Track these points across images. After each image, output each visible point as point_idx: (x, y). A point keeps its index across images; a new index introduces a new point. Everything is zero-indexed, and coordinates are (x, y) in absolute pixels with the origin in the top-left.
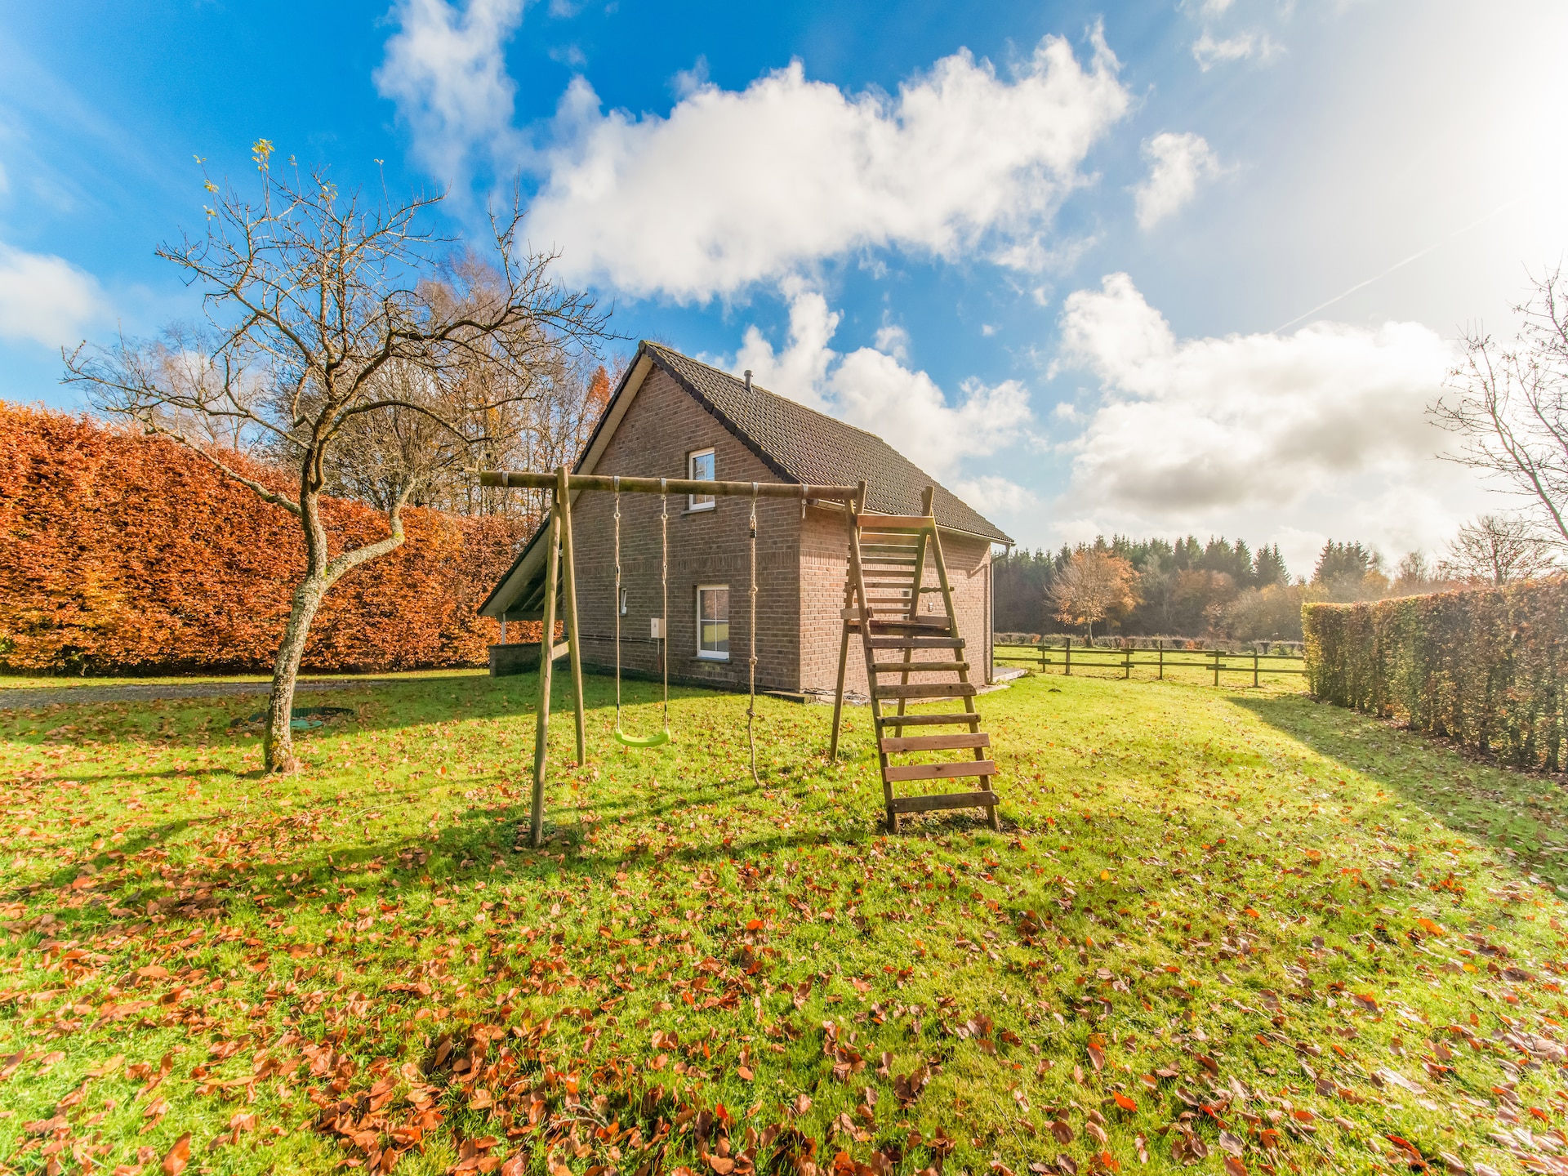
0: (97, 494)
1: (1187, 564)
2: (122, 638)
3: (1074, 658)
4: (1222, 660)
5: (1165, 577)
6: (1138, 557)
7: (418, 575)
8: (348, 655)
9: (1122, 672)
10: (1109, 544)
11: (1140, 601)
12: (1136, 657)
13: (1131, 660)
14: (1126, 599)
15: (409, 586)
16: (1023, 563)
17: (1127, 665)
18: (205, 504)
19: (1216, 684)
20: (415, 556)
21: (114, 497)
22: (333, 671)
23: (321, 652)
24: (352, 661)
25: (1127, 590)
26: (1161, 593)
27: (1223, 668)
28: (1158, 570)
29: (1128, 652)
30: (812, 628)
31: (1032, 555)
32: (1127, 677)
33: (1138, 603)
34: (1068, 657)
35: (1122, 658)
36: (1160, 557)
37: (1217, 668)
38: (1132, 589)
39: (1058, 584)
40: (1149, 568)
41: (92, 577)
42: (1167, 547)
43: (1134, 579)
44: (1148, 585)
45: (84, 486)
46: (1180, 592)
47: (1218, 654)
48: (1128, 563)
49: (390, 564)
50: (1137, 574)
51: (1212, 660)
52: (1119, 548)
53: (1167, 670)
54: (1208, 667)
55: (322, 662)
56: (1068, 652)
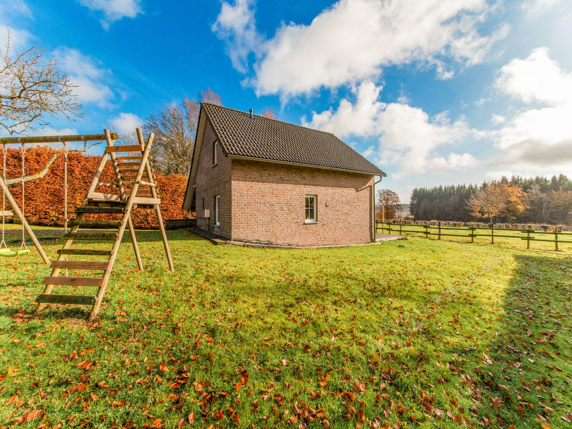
0: (80, 174)
1: (559, 189)
2: (85, 217)
3: (443, 231)
4: (531, 235)
5: (544, 195)
6: (526, 186)
7: (176, 197)
8: (152, 223)
9: (470, 239)
10: (510, 180)
11: (528, 207)
12: (477, 232)
13: (474, 233)
14: (519, 206)
15: (172, 201)
16: (462, 190)
17: (472, 236)
18: (109, 176)
19: (528, 248)
20: (175, 191)
21: (85, 175)
22: (148, 229)
23: (144, 222)
24: (154, 225)
25: (519, 202)
26: (542, 203)
27: (533, 239)
28: (539, 192)
29: (473, 229)
30: (240, 212)
31: (467, 186)
32: (472, 242)
33: (527, 209)
34: (440, 231)
35: (470, 232)
36: (541, 186)
37: (529, 239)
38: (522, 201)
39: (472, 199)
40: (533, 191)
41: (78, 198)
42: (545, 180)
43: (524, 196)
44: (533, 199)
45: (77, 172)
46: (554, 202)
47: (529, 232)
48: (520, 189)
49: (166, 194)
50: (525, 194)
51: (526, 235)
52: (515, 182)
53: (496, 239)
54: (523, 238)
55: (144, 226)
56: (439, 228)
